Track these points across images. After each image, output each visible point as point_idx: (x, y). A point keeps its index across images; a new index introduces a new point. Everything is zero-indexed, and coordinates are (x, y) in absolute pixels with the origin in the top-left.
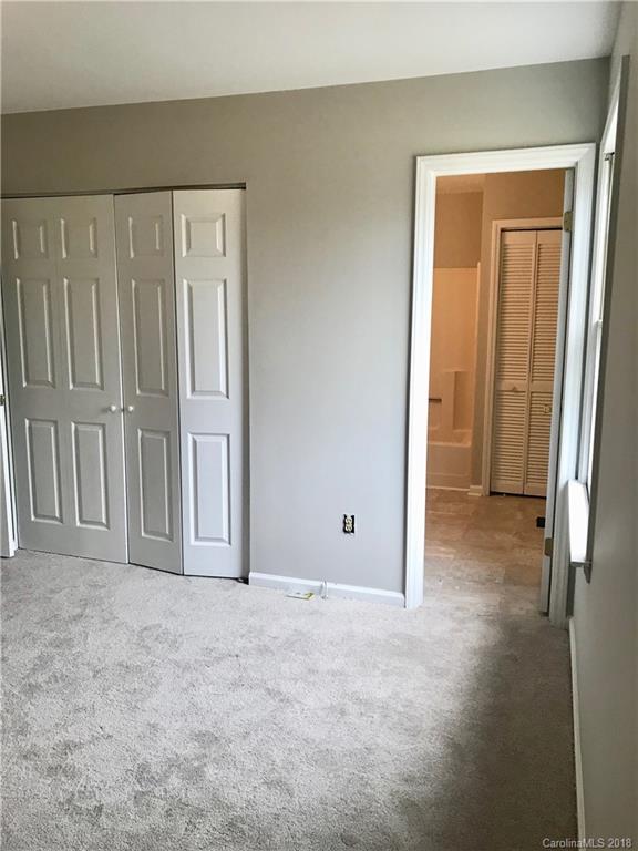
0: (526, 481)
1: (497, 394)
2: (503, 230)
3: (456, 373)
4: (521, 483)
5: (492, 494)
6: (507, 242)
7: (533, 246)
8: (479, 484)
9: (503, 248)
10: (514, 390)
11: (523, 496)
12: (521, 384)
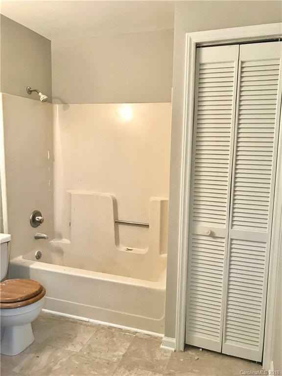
0: (224, 338)
1: (192, 238)
2: (198, 46)
3: (162, 202)
4: (218, 340)
5: (187, 347)
6: (204, 60)
7: (235, 64)
8: (173, 337)
9: (199, 68)
10: (212, 235)
11: (221, 354)
12: (221, 228)
